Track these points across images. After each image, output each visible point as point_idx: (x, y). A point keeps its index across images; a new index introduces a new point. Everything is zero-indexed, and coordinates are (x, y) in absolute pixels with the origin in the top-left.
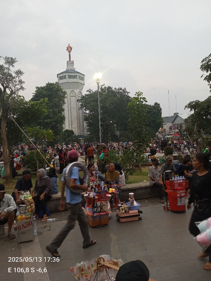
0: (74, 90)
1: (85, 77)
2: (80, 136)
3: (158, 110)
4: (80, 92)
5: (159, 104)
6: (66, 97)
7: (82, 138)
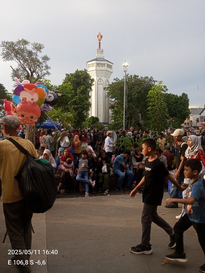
0: (101, 78)
1: (113, 66)
2: (104, 123)
3: (185, 100)
4: (107, 80)
5: (187, 95)
6: (94, 85)
7: (106, 125)
